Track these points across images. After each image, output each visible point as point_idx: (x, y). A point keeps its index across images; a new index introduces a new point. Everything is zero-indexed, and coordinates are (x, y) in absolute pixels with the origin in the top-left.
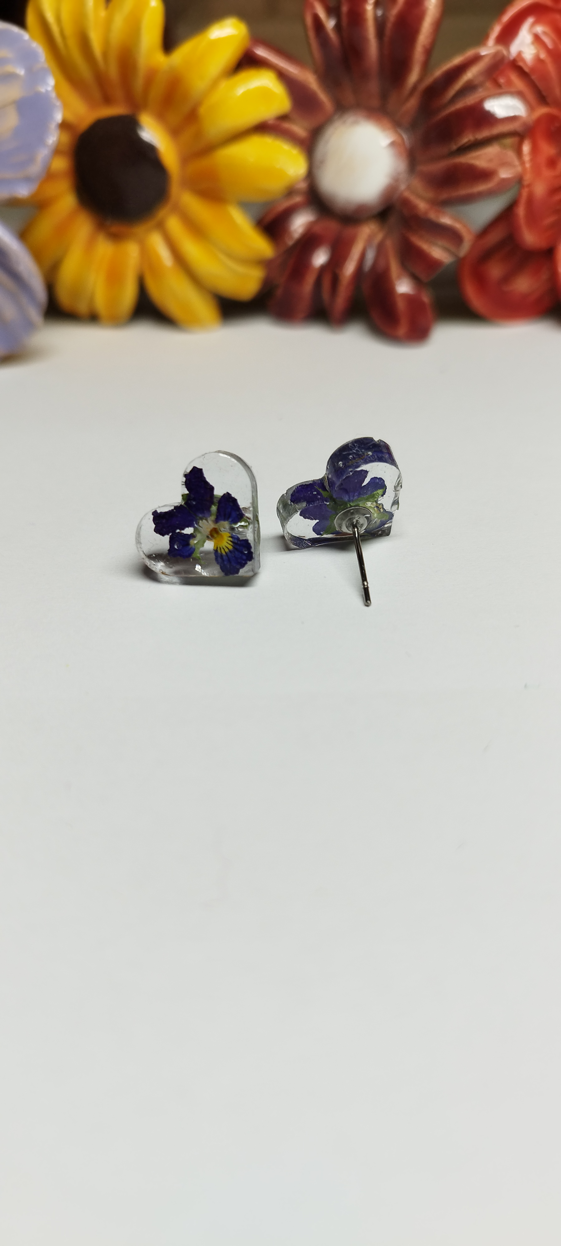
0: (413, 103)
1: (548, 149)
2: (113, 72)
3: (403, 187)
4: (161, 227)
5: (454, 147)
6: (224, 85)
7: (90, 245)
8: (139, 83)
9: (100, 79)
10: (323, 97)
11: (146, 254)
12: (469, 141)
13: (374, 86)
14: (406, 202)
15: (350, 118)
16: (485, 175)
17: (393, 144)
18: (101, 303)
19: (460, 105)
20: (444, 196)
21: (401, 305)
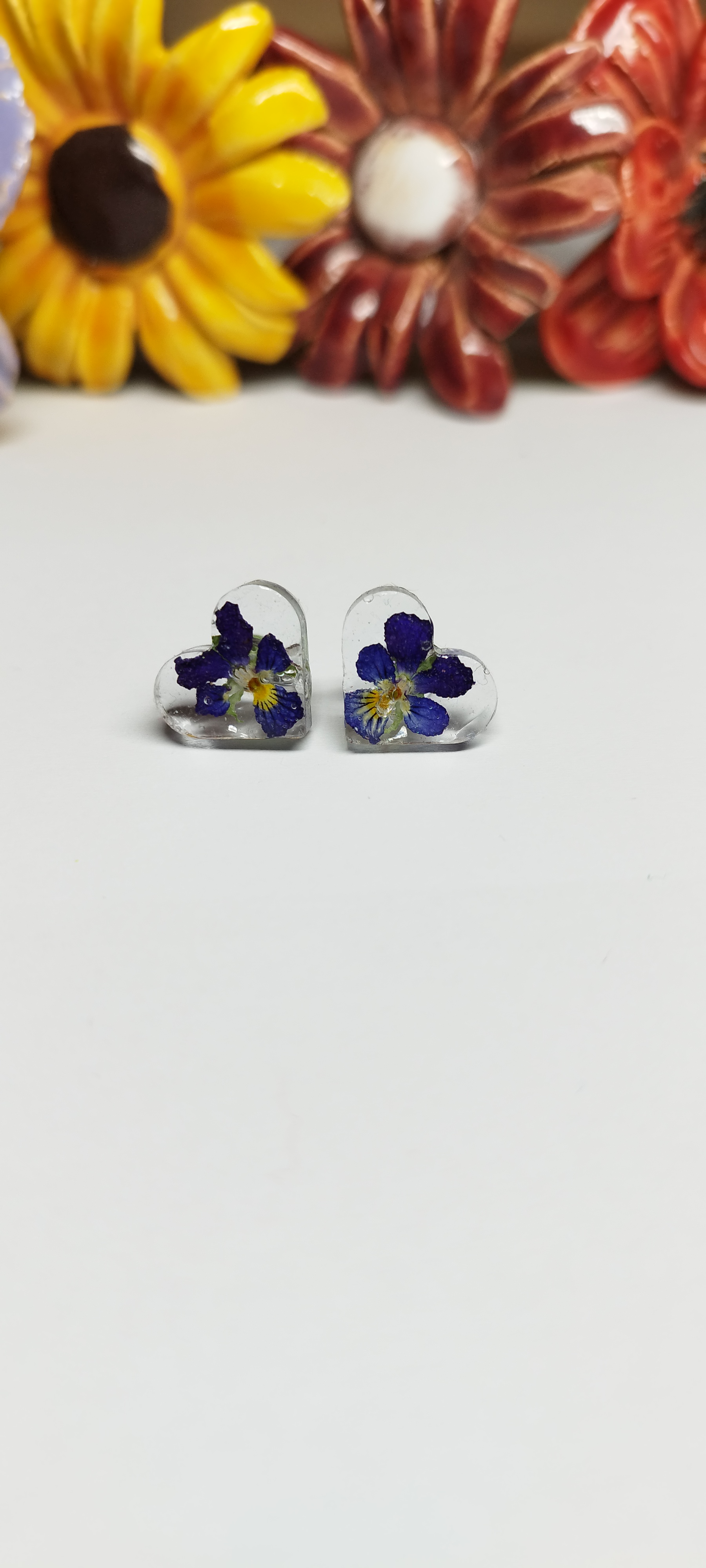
0: (482, 112)
1: (653, 172)
2: (97, 71)
3: (470, 219)
4: (162, 269)
5: (536, 171)
6: (242, 89)
7: (70, 292)
8: (131, 85)
9: (81, 80)
10: (367, 101)
11: (143, 304)
12: (555, 163)
13: (431, 88)
14: (473, 239)
15: (402, 129)
16: (574, 207)
17: (457, 164)
18: (84, 366)
19: (543, 116)
20: (524, 232)
21: (469, 371)
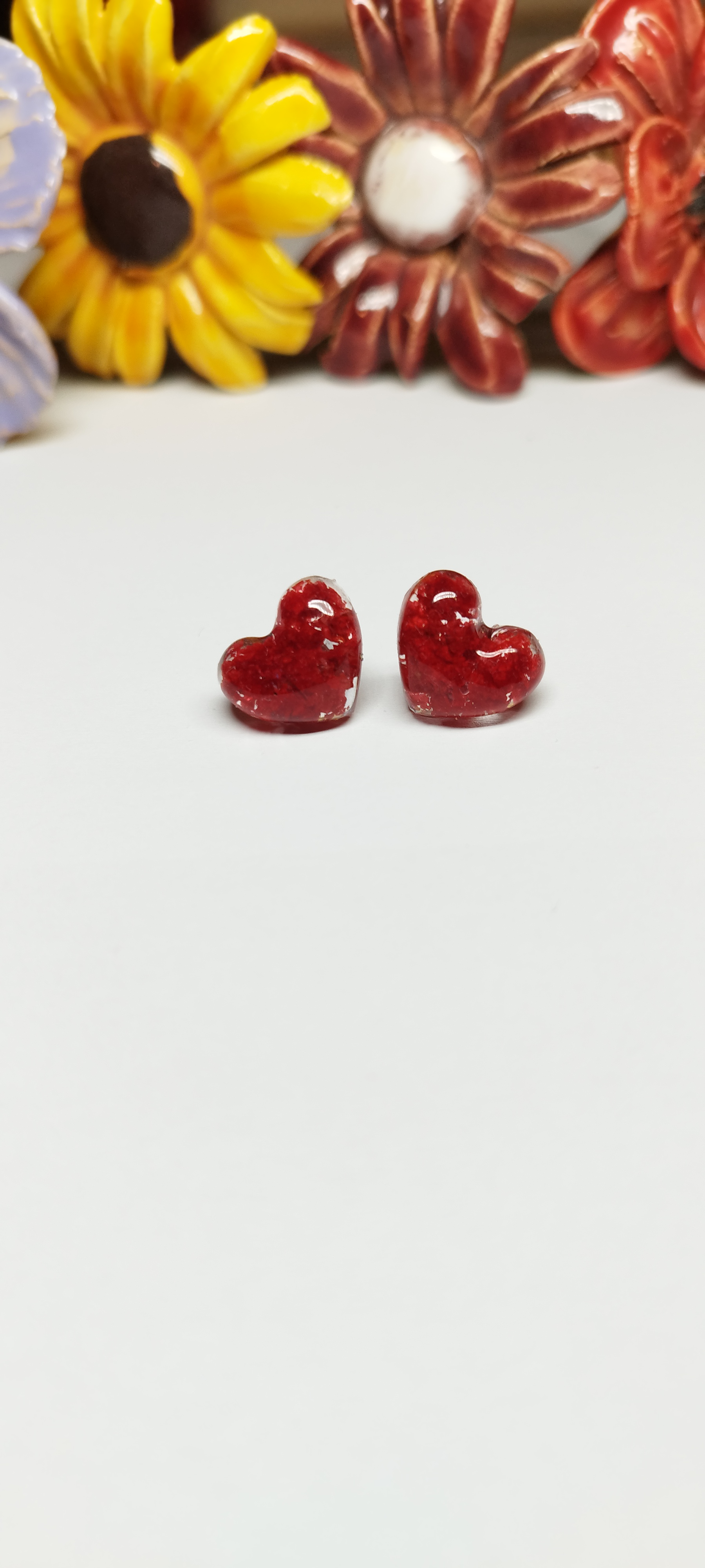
0: (485, 109)
1: (658, 169)
2: (118, 86)
3: (479, 211)
4: (186, 268)
5: (543, 162)
6: (251, 97)
7: (106, 293)
8: (148, 100)
9: (104, 94)
10: (373, 104)
11: (172, 302)
12: (561, 154)
13: (435, 89)
15: (410, 130)
17: (464, 159)
18: (122, 362)
19: (546, 111)
20: (533, 220)
